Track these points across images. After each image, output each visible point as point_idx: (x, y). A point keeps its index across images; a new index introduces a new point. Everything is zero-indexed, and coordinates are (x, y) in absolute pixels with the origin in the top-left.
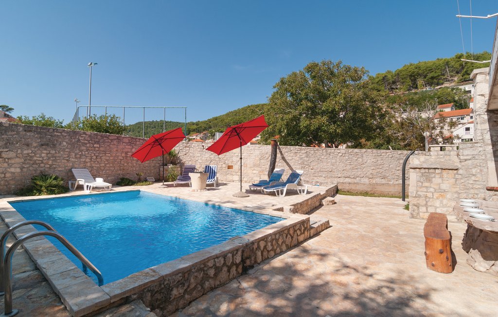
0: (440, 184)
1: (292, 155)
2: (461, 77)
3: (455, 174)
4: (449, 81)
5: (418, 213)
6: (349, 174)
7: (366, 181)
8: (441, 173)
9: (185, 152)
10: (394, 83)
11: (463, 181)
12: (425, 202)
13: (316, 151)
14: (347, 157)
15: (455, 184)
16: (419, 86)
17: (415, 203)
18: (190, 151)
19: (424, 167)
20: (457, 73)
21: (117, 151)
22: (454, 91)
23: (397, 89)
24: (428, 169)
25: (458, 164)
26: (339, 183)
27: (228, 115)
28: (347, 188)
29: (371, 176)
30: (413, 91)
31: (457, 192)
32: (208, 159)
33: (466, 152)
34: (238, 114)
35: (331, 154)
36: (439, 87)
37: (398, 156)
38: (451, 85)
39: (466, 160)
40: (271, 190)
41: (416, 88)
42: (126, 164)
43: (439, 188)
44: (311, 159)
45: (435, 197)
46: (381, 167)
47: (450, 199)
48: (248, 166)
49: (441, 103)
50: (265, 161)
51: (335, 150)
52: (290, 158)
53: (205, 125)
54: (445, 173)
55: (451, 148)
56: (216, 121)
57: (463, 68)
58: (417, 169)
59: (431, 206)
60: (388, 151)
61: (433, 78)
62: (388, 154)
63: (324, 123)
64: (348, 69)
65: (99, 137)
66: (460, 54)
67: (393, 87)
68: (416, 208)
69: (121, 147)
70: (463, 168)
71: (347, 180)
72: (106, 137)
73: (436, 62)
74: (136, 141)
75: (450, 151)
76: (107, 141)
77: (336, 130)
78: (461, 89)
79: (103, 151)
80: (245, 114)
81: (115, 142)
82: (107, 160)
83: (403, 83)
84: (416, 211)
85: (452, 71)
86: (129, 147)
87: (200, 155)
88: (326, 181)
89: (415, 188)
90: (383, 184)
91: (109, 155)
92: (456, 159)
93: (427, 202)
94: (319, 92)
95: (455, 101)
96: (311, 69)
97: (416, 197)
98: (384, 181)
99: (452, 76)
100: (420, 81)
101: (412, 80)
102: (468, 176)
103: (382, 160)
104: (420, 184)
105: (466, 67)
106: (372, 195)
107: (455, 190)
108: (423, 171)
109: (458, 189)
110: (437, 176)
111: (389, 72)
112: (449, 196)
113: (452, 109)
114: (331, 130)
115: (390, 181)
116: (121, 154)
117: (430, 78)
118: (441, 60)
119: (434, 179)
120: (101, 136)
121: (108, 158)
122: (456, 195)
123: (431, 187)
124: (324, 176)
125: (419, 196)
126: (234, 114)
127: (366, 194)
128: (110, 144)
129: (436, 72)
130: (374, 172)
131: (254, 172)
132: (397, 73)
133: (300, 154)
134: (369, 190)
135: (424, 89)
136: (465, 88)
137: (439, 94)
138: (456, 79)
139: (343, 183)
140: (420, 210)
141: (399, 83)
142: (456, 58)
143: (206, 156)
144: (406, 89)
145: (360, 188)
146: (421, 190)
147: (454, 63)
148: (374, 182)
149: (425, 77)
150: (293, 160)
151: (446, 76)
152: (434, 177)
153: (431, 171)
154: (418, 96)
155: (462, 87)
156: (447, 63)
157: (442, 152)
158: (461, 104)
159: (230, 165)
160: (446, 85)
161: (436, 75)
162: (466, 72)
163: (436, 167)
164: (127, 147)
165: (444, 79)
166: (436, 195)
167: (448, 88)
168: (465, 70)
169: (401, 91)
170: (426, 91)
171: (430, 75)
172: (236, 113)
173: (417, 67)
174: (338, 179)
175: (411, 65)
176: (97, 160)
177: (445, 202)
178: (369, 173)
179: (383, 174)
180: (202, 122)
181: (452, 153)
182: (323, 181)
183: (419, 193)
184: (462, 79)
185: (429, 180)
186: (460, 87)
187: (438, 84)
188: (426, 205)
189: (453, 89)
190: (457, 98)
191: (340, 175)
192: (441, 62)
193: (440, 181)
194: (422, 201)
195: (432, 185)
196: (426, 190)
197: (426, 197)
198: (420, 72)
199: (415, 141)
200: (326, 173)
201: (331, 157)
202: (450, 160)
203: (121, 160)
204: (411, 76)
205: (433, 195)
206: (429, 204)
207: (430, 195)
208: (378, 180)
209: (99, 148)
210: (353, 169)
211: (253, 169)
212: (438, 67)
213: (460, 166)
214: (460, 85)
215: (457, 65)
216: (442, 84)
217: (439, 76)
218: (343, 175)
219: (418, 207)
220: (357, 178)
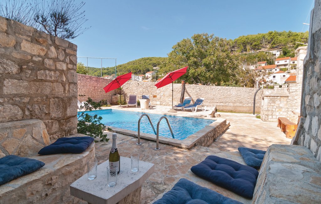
0: (279, 104)
1: (191, 89)
2: (271, 46)
3: (287, 99)
4: (264, 47)
5: (268, 119)
6: (223, 100)
7: (231, 104)
8: (280, 98)
9: (127, 87)
10: (233, 47)
11: (290, 102)
12: (271, 113)
13: (205, 88)
14: (222, 91)
15: (287, 104)
16: (247, 50)
17: (267, 114)
18: (130, 87)
19: (272, 95)
20: (269, 43)
21: (90, 85)
22: (267, 54)
23: (235, 51)
24: (274, 96)
25: (288, 94)
26: (217, 105)
27: (128, 64)
28: (221, 108)
29: (234, 102)
30: (244, 53)
31: (287, 108)
32: (141, 91)
33: (293, 88)
34: (135, 63)
35: (213, 89)
36: (259, 51)
37: (249, 91)
38: (265, 50)
39: (292, 92)
40: (189, 108)
41: (246, 51)
42: (94, 94)
43: (279, 106)
44: (202, 92)
45: (276, 111)
46: (239, 97)
47: (284, 112)
48: (166, 96)
49: (260, 61)
50: (176, 93)
51: (215, 87)
52: (190, 91)
53: (113, 70)
54: (282, 99)
55: (284, 86)
56: (120, 68)
57: (272, 40)
58: (269, 97)
59: (274, 115)
60: (243, 88)
61: (255, 45)
62: (243, 90)
63: (203, 71)
64: (217, 40)
65: (80, 77)
66: (271, 31)
67: (233, 49)
68: (267, 116)
69: (92, 83)
70: (291, 96)
71: (222, 104)
72: (84, 77)
73: (257, 36)
74: (100, 80)
75: (284, 88)
76: (84, 79)
77: (210, 76)
78: (271, 53)
79: (83, 86)
80: (140, 64)
81: (89, 80)
82: (85, 91)
83: (238, 47)
84: (267, 118)
85: (266, 42)
86: (96, 83)
87: (136, 89)
88: (210, 105)
89: (267, 106)
90: (240, 106)
91: (86, 88)
92: (286, 91)
93: (272, 113)
94: (201, 52)
95: (267, 60)
96: (196, 38)
97: (267, 111)
98: (241, 105)
99: (266, 45)
100: (248, 47)
101: (244, 46)
102: (293, 100)
103: (240, 93)
104: (270, 104)
105: (274, 40)
106: (235, 112)
107: (286, 107)
108: (271, 97)
109: (288, 106)
110: (278, 100)
111: (230, 40)
112: (283, 110)
113: (266, 65)
114: (207, 76)
115: (244, 104)
116: (92, 87)
117: (254, 46)
118: (260, 34)
119: (276, 102)
120: (82, 76)
121: (85, 90)
122: (287, 110)
123: (275, 106)
124: (209, 102)
125: (269, 111)
126: (133, 63)
127: (231, 111)
128: (86, 81)
129: (257, 42)
130: (236, 100)
131: (169, 99)
132: (235, 41)
133: (196, 89)
134: (233, 109)
135: (251, 52)
136: (273, 52)
137: (259, 55)
138: (268, 46)
139: (219, 106)
140: (269, 117)
141: (236, 47)
142: (269, 34)
143: (140, 90)
144: (240, 52)
145: (228, 108)
146: (270, 107)
147: (267, 37)
148: (236, 105)
149: (251, 45)
150: (192, 93)
151: (263, 45)
152: (277, 101)
153: (275, 97)
154: (247, 56)
155: (271, 52)
156: (264, 37)
157: (280, 88)
158: (270, 62)
159: (155, 95)
160: (263, 50)
161: (257, 44)
162: (274, 42)
163: (278, 96)
164: (95, 83)
165: (262, 46)
166: (277, 110)
167: (264, 52)
168: (273, 41)
169: (237, 52)
170: (252, 53)
171: (254, 44)
172: (134, 63)
173: (247, 38)
174: (217, 104)
175: (243, 37)
176: (80, 91)
177: (281, 113)
178: (233, 100)
179: (241, 100)
180: (111, 68)
181: (285, 89)
182: (208, 105)
183: (269, 109)
184: (271, 47)
185: (274, 102)
186: (270, 52)
187: (258, 49)
188: (272, 115)
189: (266, 53)
190: (268, 58)
191: (217, 102)
192: (260, 36)
193: (279, 102)
194: (270, 113)
195: (276, 105)
196: (272, 107)
197: (272, 111)
198: (249, 41)
199: (249, 83)
200: (210, 100)
201: (213, 91)
202: (284, 92)
203: (92, 91)
204: (243, 43)
205: (276, 110)
206: (273, 114)
207: (274, 110)
208: (238, 104)
209: (80, 83)
210: (225, 98)
211: (168, 97)
212: (258, 39)
213: (289, 95)
214: (270, 51)
215: (269, 38)
216: (261, 49)
217: (259, 44)
218: (220, 101)
219: (268, 116)
220: (227, 103)
